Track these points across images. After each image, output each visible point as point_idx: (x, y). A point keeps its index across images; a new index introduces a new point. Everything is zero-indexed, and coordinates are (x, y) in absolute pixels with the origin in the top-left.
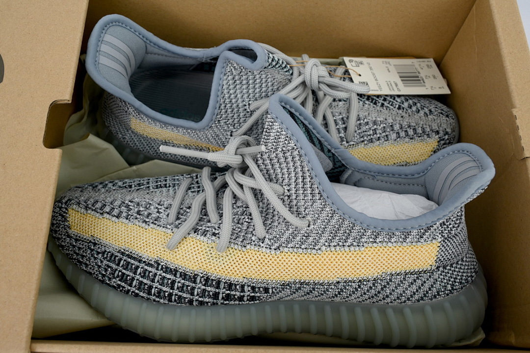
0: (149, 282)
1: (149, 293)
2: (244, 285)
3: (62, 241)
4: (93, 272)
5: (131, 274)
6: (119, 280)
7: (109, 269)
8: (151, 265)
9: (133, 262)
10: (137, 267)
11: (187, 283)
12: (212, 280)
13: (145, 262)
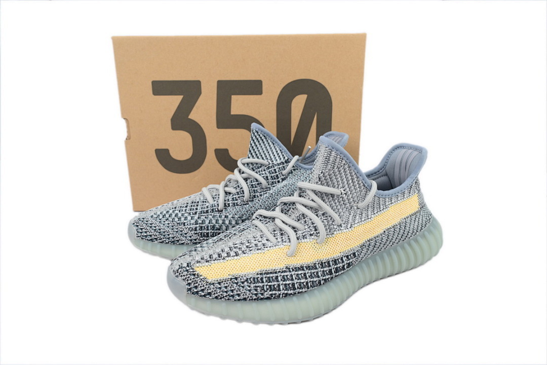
0: (291, 282)
1: (294, 289)
2: (342, 258)
3: (208, 290)
4: (247, 297)
5: (276, 283)
6: (270, 291)
7: (258, 288)
8: (285, 271)
9: (271, 275)
10: (277, 277)
11: (313, 271)
12: (324, 263)
13: (279, 272)
